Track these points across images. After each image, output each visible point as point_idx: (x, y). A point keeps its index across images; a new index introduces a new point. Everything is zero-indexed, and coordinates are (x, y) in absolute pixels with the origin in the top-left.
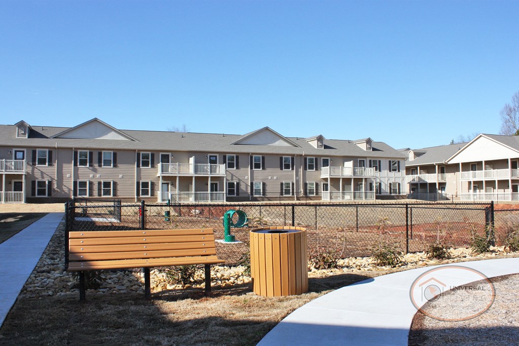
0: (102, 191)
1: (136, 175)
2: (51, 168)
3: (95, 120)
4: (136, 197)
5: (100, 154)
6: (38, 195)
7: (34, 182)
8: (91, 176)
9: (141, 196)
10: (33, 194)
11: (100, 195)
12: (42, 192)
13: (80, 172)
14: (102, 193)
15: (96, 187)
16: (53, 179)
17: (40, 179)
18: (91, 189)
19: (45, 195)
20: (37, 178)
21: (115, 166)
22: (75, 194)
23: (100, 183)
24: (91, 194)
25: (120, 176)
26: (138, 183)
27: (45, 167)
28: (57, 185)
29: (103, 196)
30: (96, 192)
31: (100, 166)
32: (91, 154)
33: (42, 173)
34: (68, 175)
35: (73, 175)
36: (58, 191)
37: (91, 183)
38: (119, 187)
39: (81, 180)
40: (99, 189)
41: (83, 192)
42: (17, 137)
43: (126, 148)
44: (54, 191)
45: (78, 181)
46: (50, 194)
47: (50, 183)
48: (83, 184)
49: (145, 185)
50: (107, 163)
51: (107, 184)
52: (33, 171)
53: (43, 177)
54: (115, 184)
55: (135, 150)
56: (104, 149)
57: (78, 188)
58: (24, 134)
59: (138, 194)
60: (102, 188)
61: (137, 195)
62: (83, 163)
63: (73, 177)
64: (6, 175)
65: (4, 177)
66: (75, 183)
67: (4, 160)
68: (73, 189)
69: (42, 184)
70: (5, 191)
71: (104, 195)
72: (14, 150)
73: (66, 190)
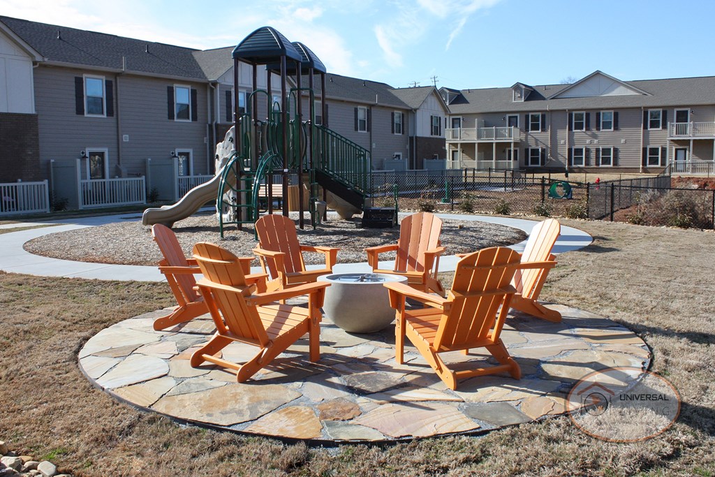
0: (601, 160)
1: (642, 138)
2: (544, 134)
3: (598, 73)
4: (641, 166)
5: (598, 115)
6: (531, 164)
7: (527, 150)
8: (588, 141)
9: (648, 166)
10: (527, 163)
11: (597, 164)
12: (535, 161)
13: (576, 137)
14: (601, 163)
15: (593, 155)
16: (547, 147)
17: (534, 147)
18: (588, 157)
19: (538, 164)
20: (530, 146)
21: (616, 128)
22: (570, 163)
23: (598, 150)
24: (587, 164)
25: (623, 141)
26: (645, 150)
27: (538, 134)
28: (550, 153)
29: (601, 166)
30: (593, 161)
31: (598, 129)
32: (588, 115)
33: (536, 140)
34: (562, 142)
35: (567, 142)
36: (551, 160)
37: (588, 151)
38: (620, 155)
39: (577, 147)
40: (597, 158)
41: (579, 161)
42: (513, 101)
43: (629, 105)
44: (548, 160)
45: (573, 148)
46: (543, 163)
47: (543, 150)
48: (579, 151)
49: (654, 151)
50: (607, 125)
51: (606, 151)
52: (526, 138)
53: (537, 145)
54: (616, 150)
55: (640, 108)
56: (602, 109)
57: (573, 156)
58: (521, 97)
59: (644, 163)
60: (601, 156)
61: (643, 165)
62: (579, 126)
63: (567, 143)
64: (497, 143)
65: (494, 145)
66: (570, 150)
67: (494, 128)
68: (567, 157)
69: (535, 152)
70: (496, 159)
71: (602, 164)
72: (507, 116)
73: (561, 159)
